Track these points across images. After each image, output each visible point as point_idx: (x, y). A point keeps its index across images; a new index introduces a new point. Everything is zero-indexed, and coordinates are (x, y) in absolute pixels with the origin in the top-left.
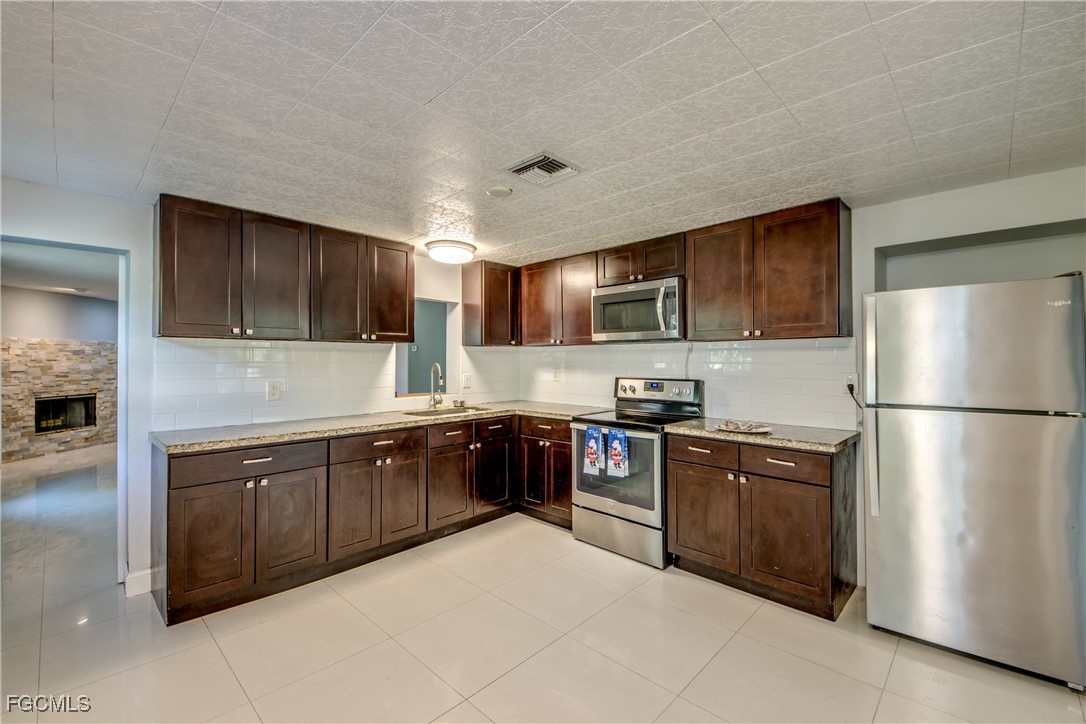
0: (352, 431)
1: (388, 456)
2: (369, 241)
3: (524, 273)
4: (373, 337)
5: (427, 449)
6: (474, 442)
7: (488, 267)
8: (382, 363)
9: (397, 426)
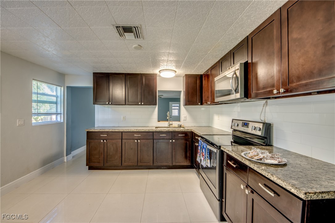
0: (128, 131)
1: (139, 139)
2: (142, 75)
3: (203, 76)
4: (143, 103)
5: (153, 139)
6: (172, 139)
7: (188, 76)
8: (153, 111)
9: (142, 131)
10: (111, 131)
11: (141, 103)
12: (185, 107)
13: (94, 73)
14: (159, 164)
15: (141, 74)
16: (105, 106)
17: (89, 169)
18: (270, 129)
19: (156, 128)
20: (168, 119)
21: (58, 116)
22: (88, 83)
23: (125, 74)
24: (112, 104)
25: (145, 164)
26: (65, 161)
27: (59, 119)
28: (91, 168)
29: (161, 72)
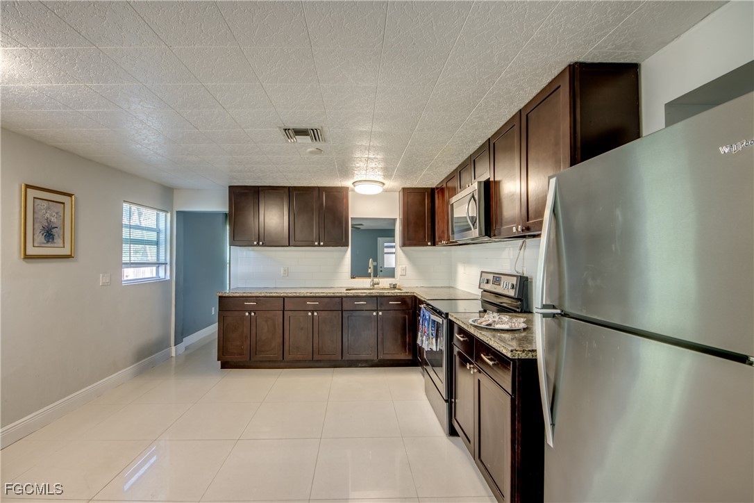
0: (295, 295)
1: (316, 311)
2: (320, 190)
3: (436, 191)
4: (322, 244)
5: (342, 311)
6: (377, 310)
7: (406, 191)
8: (342, 258)
9: (322, 295)
10: (263, 295)
11: (319, 243)
12: (403, 250)
13: (230, 187)
14: (353, 357)
15: (319, 188)
16: (250, 248)
17: (223, 367)
18: (527, 285)
19: (347, 290)
20: (370, 273)
21: (160, 268)
22: (219, 205)
23: (289, 187)
24: (263, 245)
25: (327, 357)
26: (173, 355)
27: (162, 275)
28: (225, 365)
29: (356, 184)
